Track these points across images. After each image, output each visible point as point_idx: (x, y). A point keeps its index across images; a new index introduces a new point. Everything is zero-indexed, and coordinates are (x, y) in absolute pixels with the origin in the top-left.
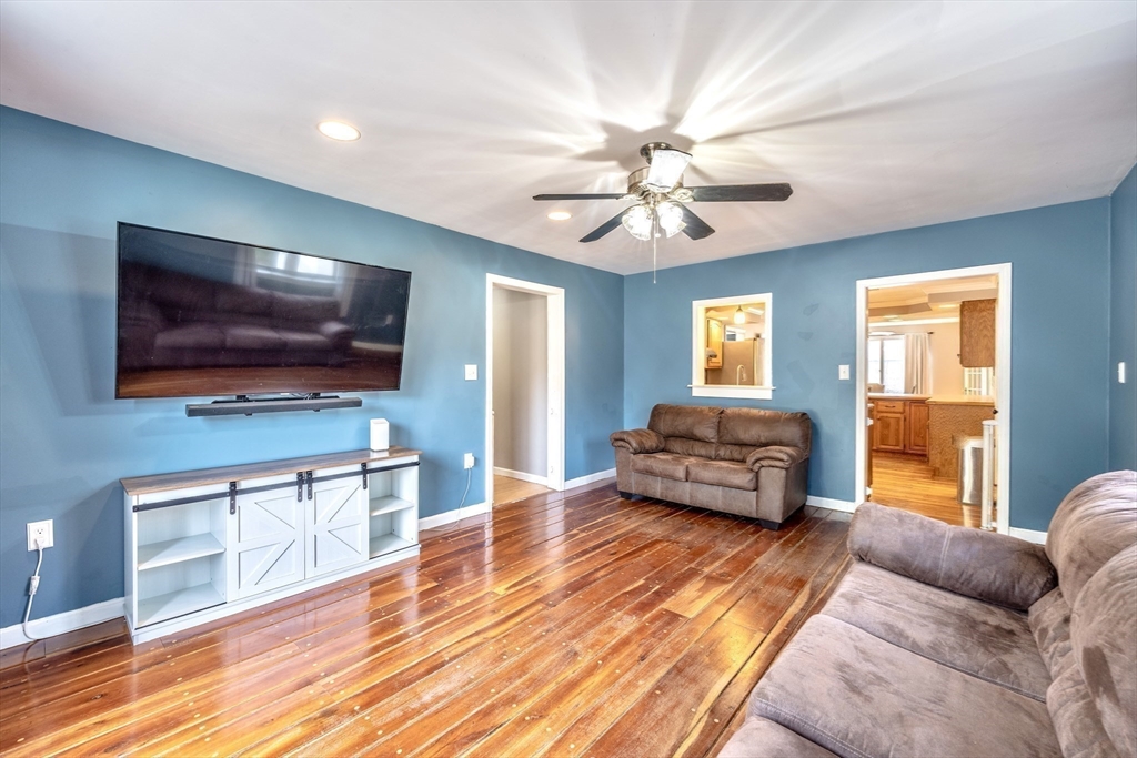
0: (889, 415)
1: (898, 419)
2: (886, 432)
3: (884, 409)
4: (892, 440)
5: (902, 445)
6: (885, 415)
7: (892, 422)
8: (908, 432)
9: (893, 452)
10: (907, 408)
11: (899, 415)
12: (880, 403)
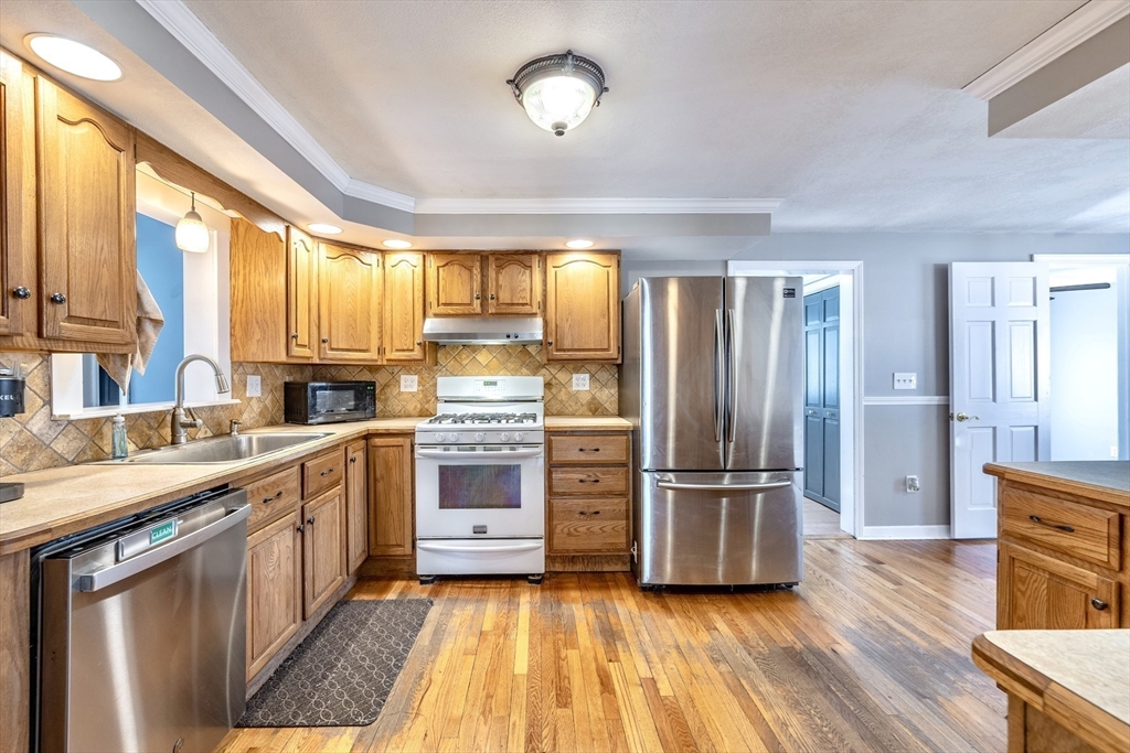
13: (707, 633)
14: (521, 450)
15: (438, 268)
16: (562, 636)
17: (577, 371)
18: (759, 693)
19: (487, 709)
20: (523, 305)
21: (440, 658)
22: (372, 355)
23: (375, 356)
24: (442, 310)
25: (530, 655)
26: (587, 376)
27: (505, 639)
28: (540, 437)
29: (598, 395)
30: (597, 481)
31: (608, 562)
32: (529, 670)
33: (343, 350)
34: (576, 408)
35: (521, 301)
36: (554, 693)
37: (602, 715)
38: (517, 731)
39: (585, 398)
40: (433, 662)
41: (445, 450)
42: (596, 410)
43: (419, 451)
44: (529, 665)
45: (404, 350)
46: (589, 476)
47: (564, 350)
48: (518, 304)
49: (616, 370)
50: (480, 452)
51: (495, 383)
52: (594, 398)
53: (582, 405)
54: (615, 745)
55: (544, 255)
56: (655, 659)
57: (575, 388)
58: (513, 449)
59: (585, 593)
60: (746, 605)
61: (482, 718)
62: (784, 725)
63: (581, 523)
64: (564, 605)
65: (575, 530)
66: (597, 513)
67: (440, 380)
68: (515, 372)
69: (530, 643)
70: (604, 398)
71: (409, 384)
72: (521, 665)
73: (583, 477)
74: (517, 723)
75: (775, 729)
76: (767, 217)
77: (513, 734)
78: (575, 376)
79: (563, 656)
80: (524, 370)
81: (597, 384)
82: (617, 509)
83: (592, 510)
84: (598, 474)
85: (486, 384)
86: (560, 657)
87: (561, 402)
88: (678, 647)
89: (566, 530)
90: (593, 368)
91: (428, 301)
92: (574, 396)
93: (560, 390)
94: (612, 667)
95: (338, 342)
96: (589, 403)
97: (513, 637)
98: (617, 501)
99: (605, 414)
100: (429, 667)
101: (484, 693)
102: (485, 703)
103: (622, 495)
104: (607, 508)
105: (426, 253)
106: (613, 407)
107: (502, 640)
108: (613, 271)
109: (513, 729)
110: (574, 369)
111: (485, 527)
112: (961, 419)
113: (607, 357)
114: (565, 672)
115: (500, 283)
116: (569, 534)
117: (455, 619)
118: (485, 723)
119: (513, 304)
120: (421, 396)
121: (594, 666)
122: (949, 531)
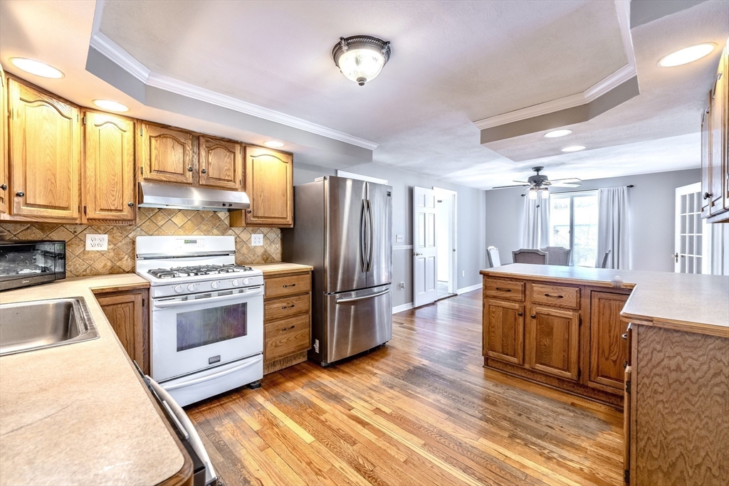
0: (553, 311)
1: (568, 320)
2: (546, 341)
3: (544, 299)
4: (557, 356)
5: (575, 371)
6: (545, 310)
7: (558, 327)
8: (585, 347)
9: (561, 380)
10: (585, 302)
11: (569, 314)
12: (537, 287)
13: (375, 378)
14: (248, 292)
15: (150, 137)
16: (310, 410)
17: (254, 232)
18: (418, 393)
19: (317, 471)
20: (228, 181)
21: (246, 463)
22: (73, 213)
23: (76, 215)
24: (154, 176)
25: (305, 429)
26: (262, 235)
27: (278, 428)
28: (261, 281)
29: (268, 249)
30: (293, 306)
31: (295, 359)
32: (314, 437)
33: (40, 206)
34: (253, 258)
35: (227, 178)
36: (342, 441)
37: (376, 437)
38: (347, 470)
39: (260, 252)
40: (244, 467)
41: (183, 300)
42: (267, 259)
43: (154, 304)
44: (312, 434)
45: (111, 210)
46: (288, 303)
47: (258, 217)
48: (224, 180)
49: (279, 232)
50: (215, 297)
51: (195, 242)
52: (266, 251)
53: (258, 256)
54: (396, 446)
55: (244, 146)
56: (368, 399)
57: (253, 244)
58: (242, 291)
59: (295, 382)
60: (376, 358)
61: (319, 477)
62: (438, 401)
63: (283, 337)
64: (291, 393)
65: (280, 342)
66: (293, 327)
67: (139, 240)
68: (207, 233)
69: (297, 422)
70: (272, 251)
71: (97, 243)
72: (307, 438)
73: (285, 305)
74: (342, 467)
75: (438, 404)
76: (370, 152)
77: (346, 473)
78: (253, 235)
79: (324, 420)
80: (215, 231)
81: (268, 241)
82: (304, 321)
83: (290, 326)
84: (294, 301)
85: (187, 242)
86: (323, 422)
87: (244, 254)
88: (370, 389)
89: (274, 344)
90: (265, 230)
91: (138, 165)
92: (252, 250)
93: (243, 246)
94: (353, 412)
95: (35, 197)
96: (263, 255)
97: (281, 424)
98: (304, 317)
99: (273, 262)
100: (244, 472)
101: (305, 464)
102: (312, 469)
103: (307, 312)
104: (298, 323)
105: (137, 121)
106: (278, 256)
107: (277, 430)
108: (289, 166)
109: (343, 470)
110: (252, 231)
111: (219, 356)
112: (417, 255)
113: (286, 223)
114: (335, 427)
115: (210, 161)
116: (276, 346)
117: (223, 434)
118: (325, 478)
119: (220, 179)
120: (112, 254)
121: (345, 417)
122: (413, 304)
